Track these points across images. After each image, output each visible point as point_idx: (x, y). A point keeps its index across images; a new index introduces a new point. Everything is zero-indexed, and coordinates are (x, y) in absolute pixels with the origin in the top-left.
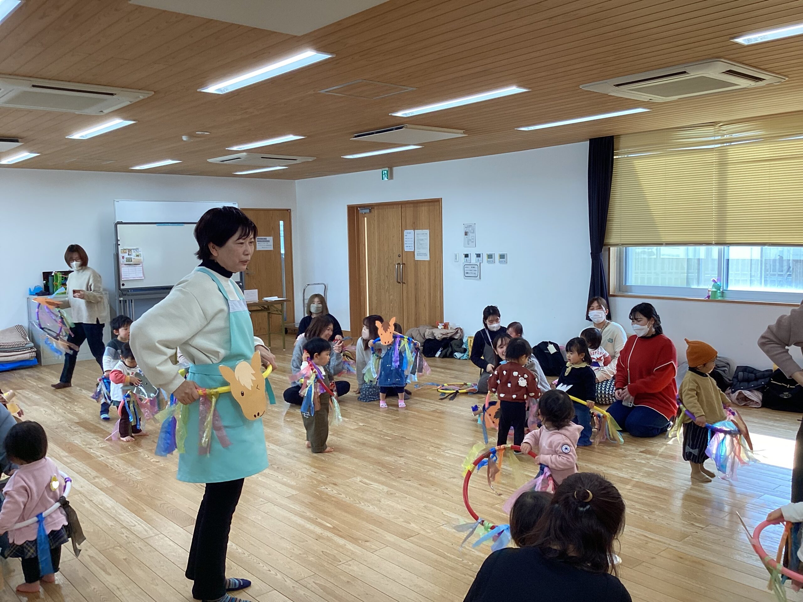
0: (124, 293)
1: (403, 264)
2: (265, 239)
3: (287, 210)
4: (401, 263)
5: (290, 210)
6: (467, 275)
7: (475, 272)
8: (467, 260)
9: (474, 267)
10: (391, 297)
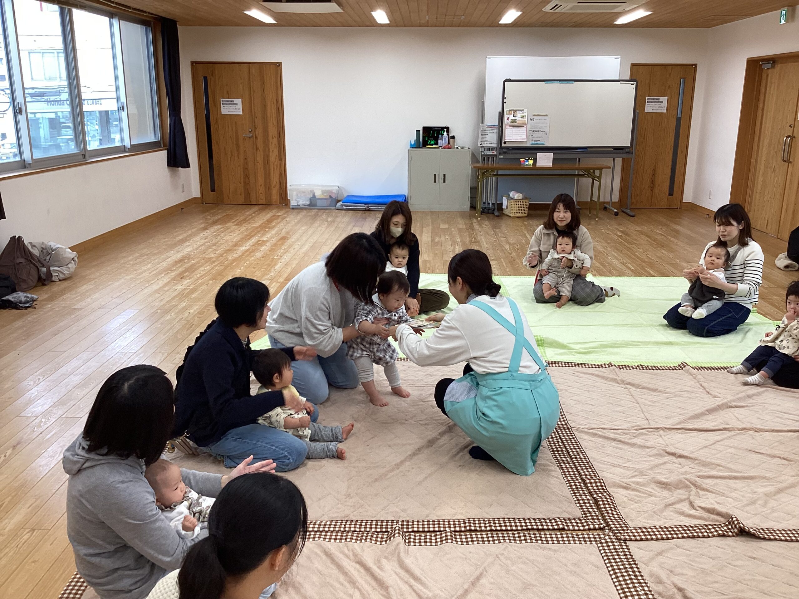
1: (793, 137)
2: (657, 99)
3: (692, 65)
5: (696, 65)
10: (776, 179)
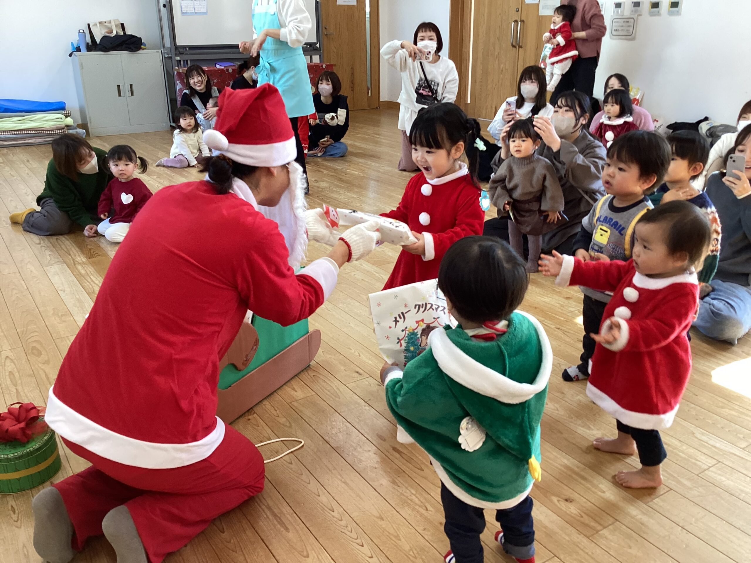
0: (181, 50)
1: (522, 21)
4: (519, 20)
6: (614, 33)
7: (628, 28)
8: (618, 12)
9: (628, 22)
10: (502, 65)
